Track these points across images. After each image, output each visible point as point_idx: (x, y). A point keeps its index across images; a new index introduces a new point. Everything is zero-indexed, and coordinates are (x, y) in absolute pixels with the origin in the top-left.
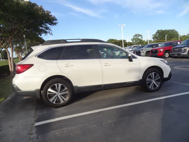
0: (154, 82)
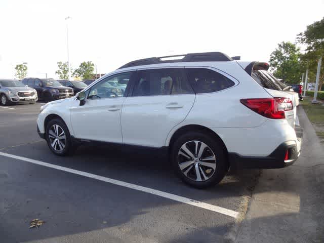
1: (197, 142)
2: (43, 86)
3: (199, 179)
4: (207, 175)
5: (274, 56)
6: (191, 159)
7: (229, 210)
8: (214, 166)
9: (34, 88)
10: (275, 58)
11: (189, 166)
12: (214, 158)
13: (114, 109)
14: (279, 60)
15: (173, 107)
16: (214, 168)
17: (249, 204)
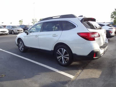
1: (62, 49)
2: (25, 28)
3: (63, 63)
4: (66, 61)
5: (113, 14)
6: (61, 55)
7: (71, 75)
8: (68, 58)
9: (23, 28)
10: (113, 15)
11: (60, 58)
12: (68, 55)
13: (36, 36)
14: (115, 15)
15: (55, 36)
16: (68, 59)
17: (80, 73)
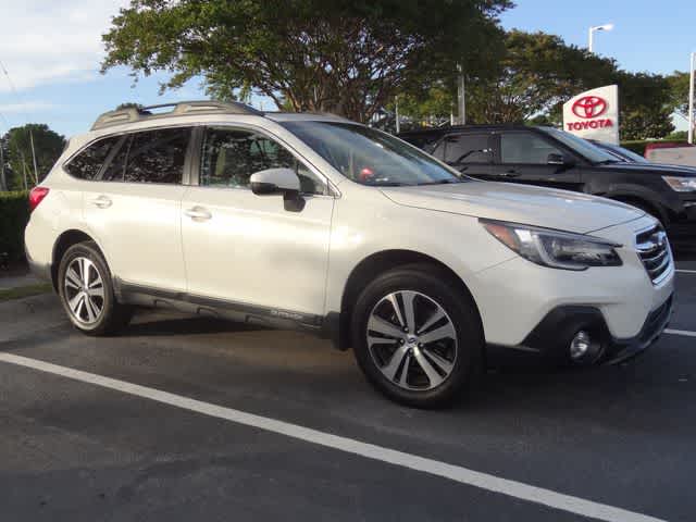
0: (417, 352)
